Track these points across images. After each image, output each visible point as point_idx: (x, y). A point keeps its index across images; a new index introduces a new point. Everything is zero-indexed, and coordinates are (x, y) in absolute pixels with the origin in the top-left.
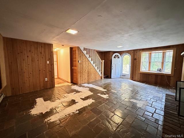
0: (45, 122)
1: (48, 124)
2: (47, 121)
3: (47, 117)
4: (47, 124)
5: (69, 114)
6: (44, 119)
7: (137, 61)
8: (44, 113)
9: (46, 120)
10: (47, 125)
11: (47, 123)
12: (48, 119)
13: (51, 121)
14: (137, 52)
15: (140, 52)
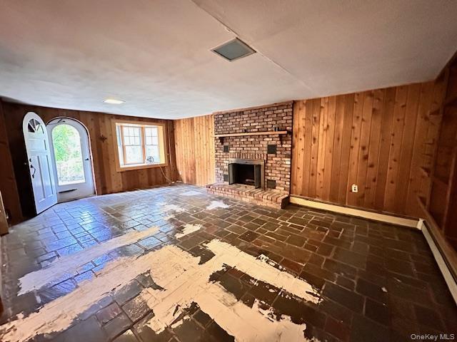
0: (320, 298)
1: (321, 289)
2: (316, 296)
3: (308, 305)
4: (321, 292)
5: (276, 267)
6: (317, 309)
7: (107, 144)
8: (304, 327)
9: (316, 301)
10: (323, 288)
11: (319, 292)
12: (309, 298)
13: (309, 288)
14: (103, 122)
15: (113, 120)
